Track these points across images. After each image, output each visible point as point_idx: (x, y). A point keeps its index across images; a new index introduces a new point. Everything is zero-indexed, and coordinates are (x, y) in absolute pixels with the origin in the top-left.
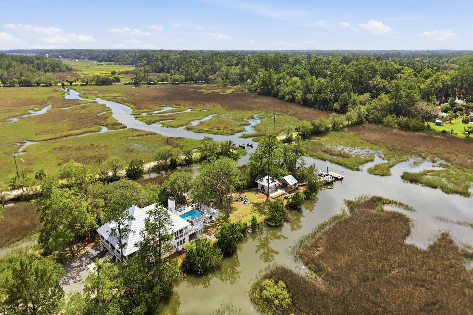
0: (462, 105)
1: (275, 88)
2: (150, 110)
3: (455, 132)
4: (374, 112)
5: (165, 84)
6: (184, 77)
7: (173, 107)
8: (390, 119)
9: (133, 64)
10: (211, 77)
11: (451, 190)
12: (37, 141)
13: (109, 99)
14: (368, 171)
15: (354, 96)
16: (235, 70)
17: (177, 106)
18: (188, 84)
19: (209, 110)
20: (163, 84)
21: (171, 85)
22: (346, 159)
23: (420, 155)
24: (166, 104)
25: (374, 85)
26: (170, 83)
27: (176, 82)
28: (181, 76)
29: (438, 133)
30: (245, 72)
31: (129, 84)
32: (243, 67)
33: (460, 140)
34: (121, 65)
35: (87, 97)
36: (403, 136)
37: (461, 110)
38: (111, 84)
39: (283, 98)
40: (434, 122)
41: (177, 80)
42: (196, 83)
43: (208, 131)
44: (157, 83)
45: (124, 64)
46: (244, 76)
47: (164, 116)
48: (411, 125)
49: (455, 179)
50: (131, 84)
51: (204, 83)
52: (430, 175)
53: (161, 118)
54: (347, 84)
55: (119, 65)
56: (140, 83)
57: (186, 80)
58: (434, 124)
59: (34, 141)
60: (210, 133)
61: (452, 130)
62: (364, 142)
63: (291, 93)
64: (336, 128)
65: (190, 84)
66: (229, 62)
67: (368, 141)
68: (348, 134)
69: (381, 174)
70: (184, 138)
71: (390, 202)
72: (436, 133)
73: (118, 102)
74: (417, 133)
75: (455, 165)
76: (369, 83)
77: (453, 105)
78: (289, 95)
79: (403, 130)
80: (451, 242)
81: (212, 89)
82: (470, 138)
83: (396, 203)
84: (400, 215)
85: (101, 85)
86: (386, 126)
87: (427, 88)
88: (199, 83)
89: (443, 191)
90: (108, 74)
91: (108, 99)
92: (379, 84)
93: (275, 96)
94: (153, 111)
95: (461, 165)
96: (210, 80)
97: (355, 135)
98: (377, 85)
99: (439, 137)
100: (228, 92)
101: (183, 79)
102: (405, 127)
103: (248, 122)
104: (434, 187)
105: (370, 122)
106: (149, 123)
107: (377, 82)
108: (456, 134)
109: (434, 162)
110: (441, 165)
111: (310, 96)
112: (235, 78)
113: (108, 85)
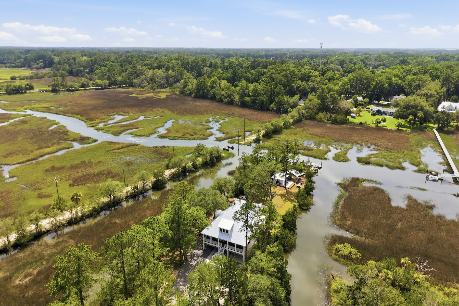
0: (362, 101)
1: (211, 91)
2: (103, 121)
3: (368, 123)
4: (308, 111)
5: (87, 90)
6: (108, 82)
7: (123, 115)
8: (321, 115)
9: (24, 67)
10: (135, 81)
11: (394, 167)
12: (14, 164)
13: (44, 111)
14: (333, 159)
15: (287, 98)
16: (160, 73)
17: (126, 114)
18: (112, 88)
19: (162, 116)
20: (85, 90)
21: (94, 90)
22: (311, 151)
23: (358, 143)
24: (113, 113)
25: (296, 87)
26: (93, 89)
27: (100, 87)
28: (104, 81)
29: (357, 124)
30: (170, 75)
31: (46, 91)
32: (167, 70)
33: (373, 128)
34: (9, 67)
35: (14, 110)
36: (337, 129)
37: (362, 105)
38: (25, 92)
39: (221, 101)
40: (350, 116)
41: (100, 85)
42: (120, 87)
43: (181, 137)
44: (79, 89)
45: (13, 67)
46: (171, 79)
47: (125, 126)
48: (338, 120)
49: (390, 159)
50: (49, 91)
51: (129, 87)
52: (373, 157)
53: (123, 128)
54: (280, 88)
55: (6, 67)
56: (59, 90)
57: (110, 85)
58: (351, 117)
59: (10, 165)
60: (186, 140)
61: (366, 122)
62: (313, 136)
63: (229, 96)
64: (286, 126)
65: (115, 88)
66: (149, 65)
67: (316, 135)
68: (296, 130)
69: (344, 160)
70: (168, 147)
71: (365, 180)
72: (356, 124)
73: (57, 114)
74: (344, 126)
75: (384, 148)
76: (293, 86)
77: (356, 101)
78: (228, 98)
79: (333, 124)
80: (415, 200)
81: (143, 93)
82: (379, 126)
83: (368, 181)
84: (378, 188)
85: (14, 94)
86: (320, 121)
87: (340, 90)
88: (123, 87)
89: (389, 168)
90: (7, 79)
91: (42, 110)
92: (300, 86)
93: (213, 98)
94: (107, 121)
95: (387, 148)
96: (134, 83)
97: (302, 131)
98: (299, 87)
99: (359, 127)
100: (163, 96)
101: (107, 84)
102: (335, 122)
103: (208, 126)
104: (382, 166)
105: (306, 119)
106: (117, 134)
107: (298, 84)
108: (369, 124)
109: (369, 147)
110: (374, 149)
111: (247, 99)
112: (162, 81)
113: (22, 93)
